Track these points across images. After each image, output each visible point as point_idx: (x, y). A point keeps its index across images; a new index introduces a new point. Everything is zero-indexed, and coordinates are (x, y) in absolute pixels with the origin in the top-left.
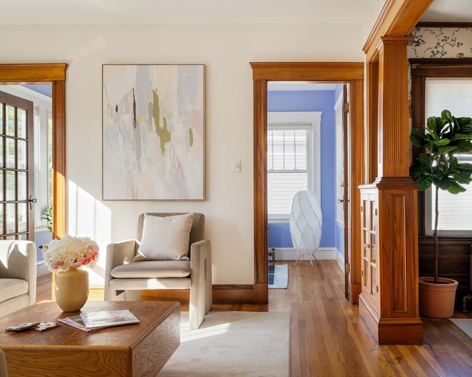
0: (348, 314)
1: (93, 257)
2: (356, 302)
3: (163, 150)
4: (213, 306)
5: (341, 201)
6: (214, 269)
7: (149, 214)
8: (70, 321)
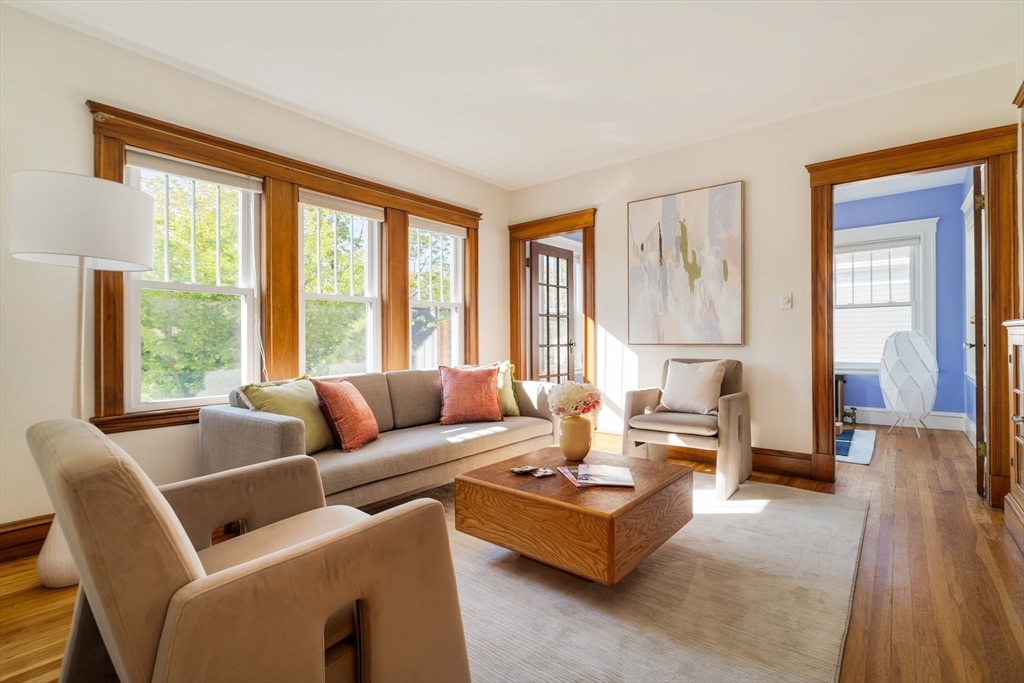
0: (982, 522)
1: (594, 406)
2: (998, 504)
3: (692, 288)
4: (753, 474)
5: (971, 346)
6: (754, 428)
7: (674, 360)
8: (567, 472)
